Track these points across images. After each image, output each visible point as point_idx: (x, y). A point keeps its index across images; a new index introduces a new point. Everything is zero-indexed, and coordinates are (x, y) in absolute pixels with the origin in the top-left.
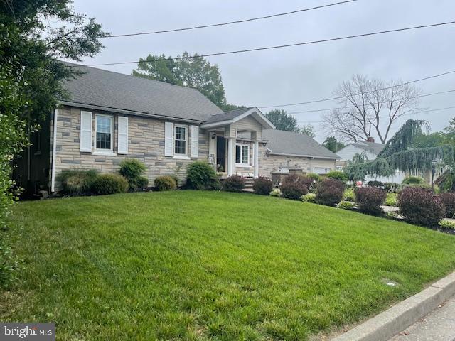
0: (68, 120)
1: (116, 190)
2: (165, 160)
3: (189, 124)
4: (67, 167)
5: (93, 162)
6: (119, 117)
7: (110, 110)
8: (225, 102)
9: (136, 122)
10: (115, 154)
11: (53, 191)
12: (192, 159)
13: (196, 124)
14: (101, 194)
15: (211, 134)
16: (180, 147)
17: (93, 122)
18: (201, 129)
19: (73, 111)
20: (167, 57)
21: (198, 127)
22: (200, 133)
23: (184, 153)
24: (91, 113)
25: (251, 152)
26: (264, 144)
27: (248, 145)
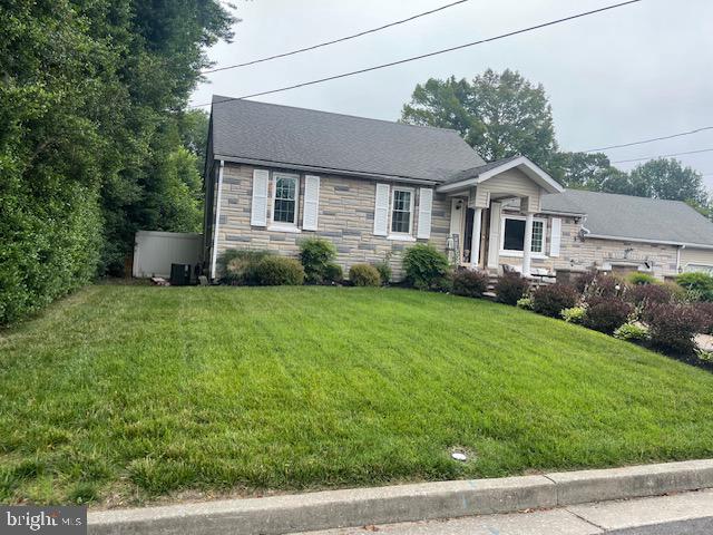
0: (237, 182)
1: (284, 281)
2: (375, 241)
3: (417, 186)
4: (232, 245)
5: (268, 241)
6: (307, 177)
7: (295, 167)
8: (555, 148)
9: (331, 185)
10: (300, 231)
11: (213, 277)
12: (418, 240)
13: (429, 186)
14: (265, 285)
15: (455, 202)
16: (400, 222)
17: (271, 184)
18: (438, 194)
19: (244, 170)
20: (457, 81)
21: (431, 190)
22: (434, 199)
23: (407, 231)
24: (267, 172)
25: (548, 232)
26: (576, 220)
27: (544, 221)
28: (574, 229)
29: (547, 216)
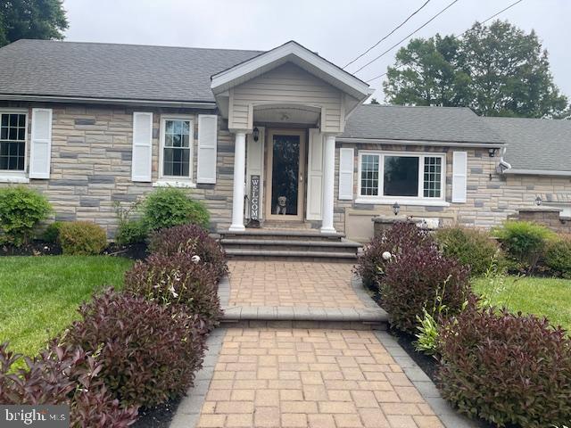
2: (134, 189)
3: (194, 112)
6: (35, 110)
12: (200, 185)
16: (177, 162)
21: (215, 117)
25: (450, 170)
26: (491, 151)
27: (443, 157)
28: (487, 165)
29: (446, 149)
